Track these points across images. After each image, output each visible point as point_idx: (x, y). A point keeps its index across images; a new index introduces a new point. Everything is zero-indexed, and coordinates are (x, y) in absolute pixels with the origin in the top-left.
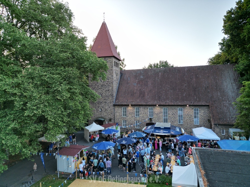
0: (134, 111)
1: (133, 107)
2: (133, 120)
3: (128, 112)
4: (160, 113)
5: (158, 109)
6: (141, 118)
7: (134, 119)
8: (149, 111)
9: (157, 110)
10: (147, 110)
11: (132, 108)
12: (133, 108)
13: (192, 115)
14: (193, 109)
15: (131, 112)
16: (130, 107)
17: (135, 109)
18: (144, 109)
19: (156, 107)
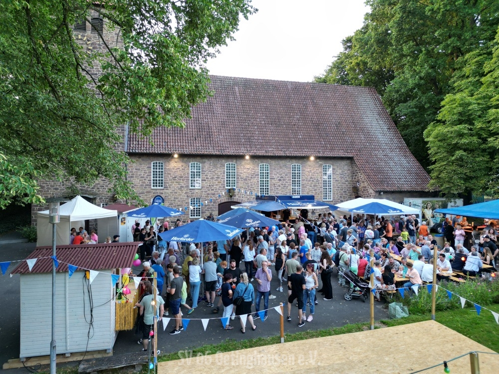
0: (186, 171)
1: (183, 162)
2: (183, 196)
3: (170, 174)
4: (251, 178)
5: (248, 166)
6: (205, 192)
7: (186, 193)
8: (226, 171)
9: (246, 168)
10: (222, 170)
11: (180, 165)
12: (183, 164)
13: (320, 179)
14: (321, 165)
15: (178, 174)
16: (176, 160)
17: (189, 166)
18: (215, 166)
19: (243, 162)
